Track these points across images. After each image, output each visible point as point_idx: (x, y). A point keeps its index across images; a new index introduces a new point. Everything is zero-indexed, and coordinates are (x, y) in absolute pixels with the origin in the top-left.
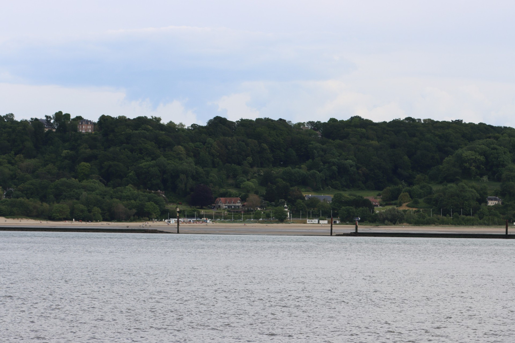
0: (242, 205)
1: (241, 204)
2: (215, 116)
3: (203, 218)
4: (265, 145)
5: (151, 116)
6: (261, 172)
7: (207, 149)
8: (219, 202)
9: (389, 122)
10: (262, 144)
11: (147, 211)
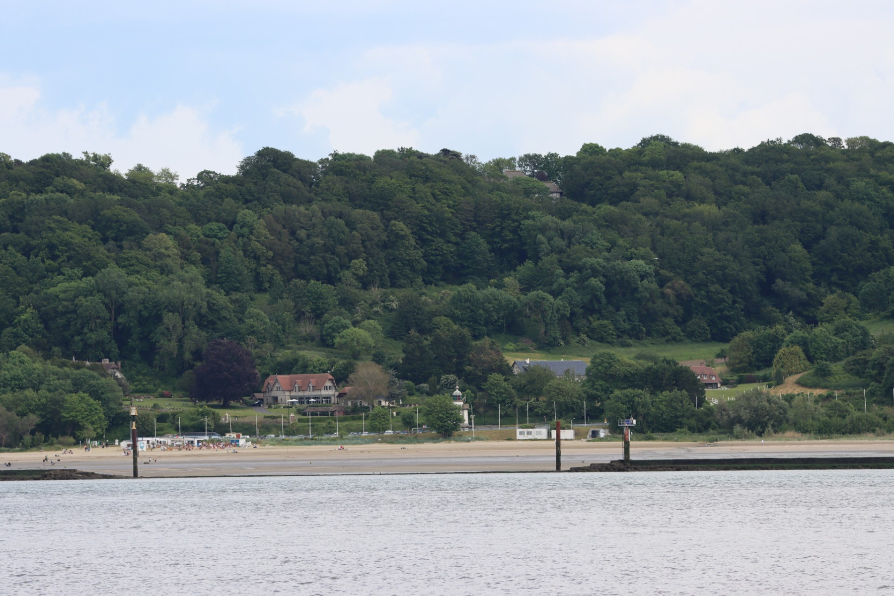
0: (337, 394)
1: (336, 390)
2: (261, 149)
3: (229, 432)
4: (400, 226)
5: (84, 153)
6: (393, 301)
7: (241, 239)
8: (275, 389)
9: (750, 150)
10: (393, 222)
11: (71, 419)
